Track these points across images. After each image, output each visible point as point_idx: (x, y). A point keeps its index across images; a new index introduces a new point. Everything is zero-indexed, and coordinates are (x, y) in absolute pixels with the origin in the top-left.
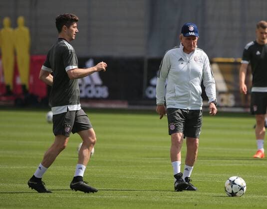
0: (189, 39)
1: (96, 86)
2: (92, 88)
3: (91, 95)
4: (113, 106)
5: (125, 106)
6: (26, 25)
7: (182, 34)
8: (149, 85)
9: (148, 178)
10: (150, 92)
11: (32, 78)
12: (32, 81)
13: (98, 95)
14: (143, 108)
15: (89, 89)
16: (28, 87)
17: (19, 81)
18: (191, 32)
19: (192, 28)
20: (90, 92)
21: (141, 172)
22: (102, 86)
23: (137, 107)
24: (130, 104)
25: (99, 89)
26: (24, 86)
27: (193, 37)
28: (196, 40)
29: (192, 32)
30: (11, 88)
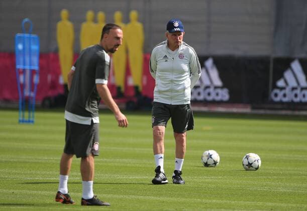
0: (175, 35)
1: (216, 88)
2: (211, 90)
3: (210, 98)
4: (235, 110)
5: (247, 110)
6: (139, 20)
7: (168, 31)
8: (275, 86)
9: (282, 190)
10: (276, 95)
11: (145, 79)
12: (145, 82)
13: (218, 98)
14: (269, 112)
15: (208, 90)
16: (141, 89)
17: (132, 82)
18: (176, 27)
19: (176, 24)
20: (209, 94)
21: (273, 183)
22: (222, 88)
23: (262, 112)
24: (253, 108)
25: (219, 91)
26: (136, 88)
27: (179, 33)
28: (182, 36)
29: (178, 27)
30: (123, 90)
